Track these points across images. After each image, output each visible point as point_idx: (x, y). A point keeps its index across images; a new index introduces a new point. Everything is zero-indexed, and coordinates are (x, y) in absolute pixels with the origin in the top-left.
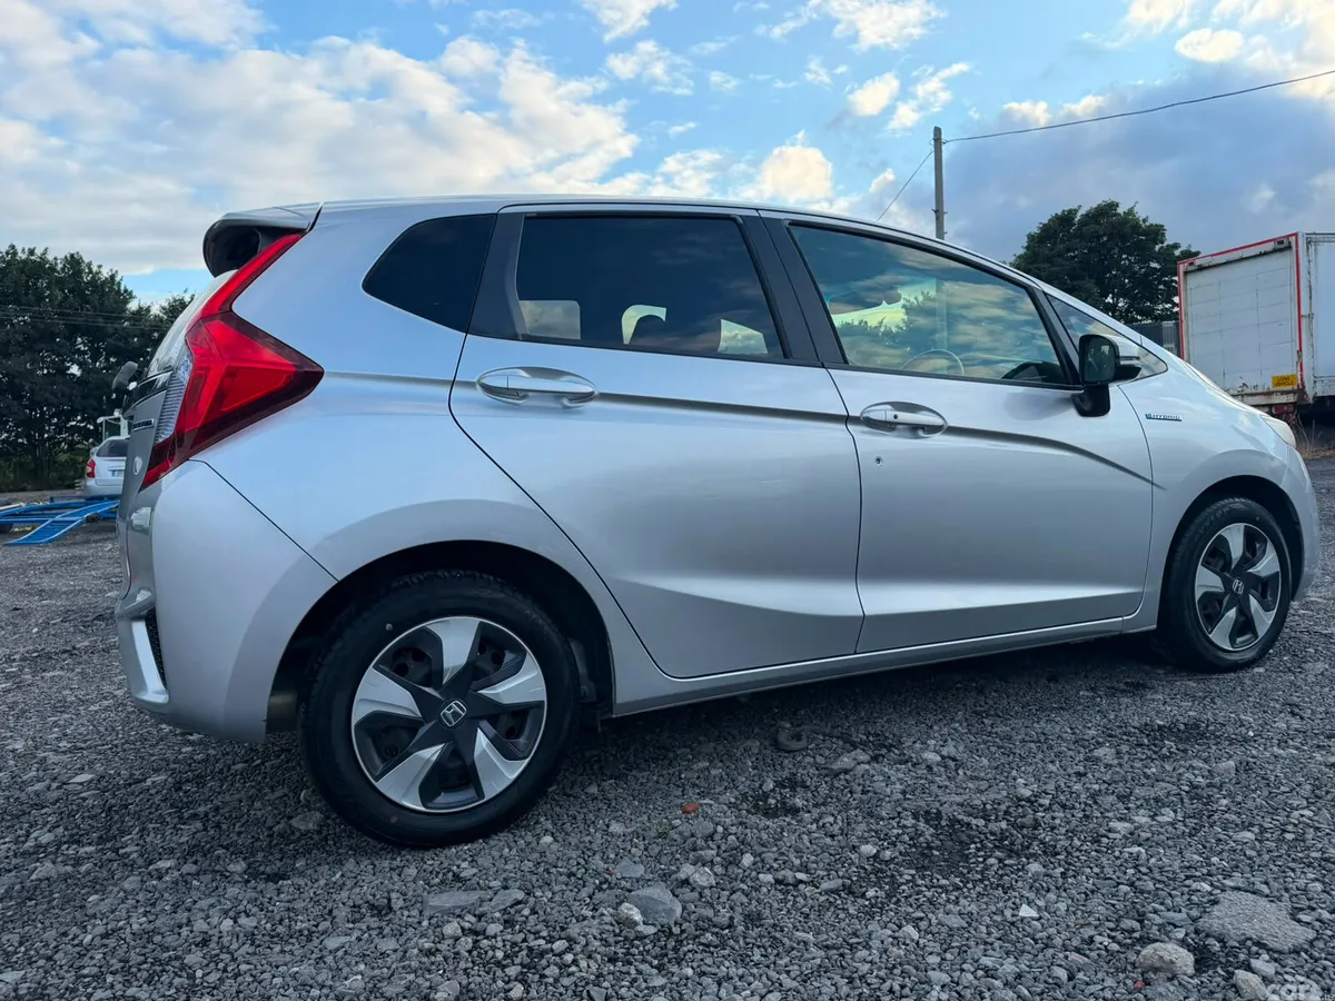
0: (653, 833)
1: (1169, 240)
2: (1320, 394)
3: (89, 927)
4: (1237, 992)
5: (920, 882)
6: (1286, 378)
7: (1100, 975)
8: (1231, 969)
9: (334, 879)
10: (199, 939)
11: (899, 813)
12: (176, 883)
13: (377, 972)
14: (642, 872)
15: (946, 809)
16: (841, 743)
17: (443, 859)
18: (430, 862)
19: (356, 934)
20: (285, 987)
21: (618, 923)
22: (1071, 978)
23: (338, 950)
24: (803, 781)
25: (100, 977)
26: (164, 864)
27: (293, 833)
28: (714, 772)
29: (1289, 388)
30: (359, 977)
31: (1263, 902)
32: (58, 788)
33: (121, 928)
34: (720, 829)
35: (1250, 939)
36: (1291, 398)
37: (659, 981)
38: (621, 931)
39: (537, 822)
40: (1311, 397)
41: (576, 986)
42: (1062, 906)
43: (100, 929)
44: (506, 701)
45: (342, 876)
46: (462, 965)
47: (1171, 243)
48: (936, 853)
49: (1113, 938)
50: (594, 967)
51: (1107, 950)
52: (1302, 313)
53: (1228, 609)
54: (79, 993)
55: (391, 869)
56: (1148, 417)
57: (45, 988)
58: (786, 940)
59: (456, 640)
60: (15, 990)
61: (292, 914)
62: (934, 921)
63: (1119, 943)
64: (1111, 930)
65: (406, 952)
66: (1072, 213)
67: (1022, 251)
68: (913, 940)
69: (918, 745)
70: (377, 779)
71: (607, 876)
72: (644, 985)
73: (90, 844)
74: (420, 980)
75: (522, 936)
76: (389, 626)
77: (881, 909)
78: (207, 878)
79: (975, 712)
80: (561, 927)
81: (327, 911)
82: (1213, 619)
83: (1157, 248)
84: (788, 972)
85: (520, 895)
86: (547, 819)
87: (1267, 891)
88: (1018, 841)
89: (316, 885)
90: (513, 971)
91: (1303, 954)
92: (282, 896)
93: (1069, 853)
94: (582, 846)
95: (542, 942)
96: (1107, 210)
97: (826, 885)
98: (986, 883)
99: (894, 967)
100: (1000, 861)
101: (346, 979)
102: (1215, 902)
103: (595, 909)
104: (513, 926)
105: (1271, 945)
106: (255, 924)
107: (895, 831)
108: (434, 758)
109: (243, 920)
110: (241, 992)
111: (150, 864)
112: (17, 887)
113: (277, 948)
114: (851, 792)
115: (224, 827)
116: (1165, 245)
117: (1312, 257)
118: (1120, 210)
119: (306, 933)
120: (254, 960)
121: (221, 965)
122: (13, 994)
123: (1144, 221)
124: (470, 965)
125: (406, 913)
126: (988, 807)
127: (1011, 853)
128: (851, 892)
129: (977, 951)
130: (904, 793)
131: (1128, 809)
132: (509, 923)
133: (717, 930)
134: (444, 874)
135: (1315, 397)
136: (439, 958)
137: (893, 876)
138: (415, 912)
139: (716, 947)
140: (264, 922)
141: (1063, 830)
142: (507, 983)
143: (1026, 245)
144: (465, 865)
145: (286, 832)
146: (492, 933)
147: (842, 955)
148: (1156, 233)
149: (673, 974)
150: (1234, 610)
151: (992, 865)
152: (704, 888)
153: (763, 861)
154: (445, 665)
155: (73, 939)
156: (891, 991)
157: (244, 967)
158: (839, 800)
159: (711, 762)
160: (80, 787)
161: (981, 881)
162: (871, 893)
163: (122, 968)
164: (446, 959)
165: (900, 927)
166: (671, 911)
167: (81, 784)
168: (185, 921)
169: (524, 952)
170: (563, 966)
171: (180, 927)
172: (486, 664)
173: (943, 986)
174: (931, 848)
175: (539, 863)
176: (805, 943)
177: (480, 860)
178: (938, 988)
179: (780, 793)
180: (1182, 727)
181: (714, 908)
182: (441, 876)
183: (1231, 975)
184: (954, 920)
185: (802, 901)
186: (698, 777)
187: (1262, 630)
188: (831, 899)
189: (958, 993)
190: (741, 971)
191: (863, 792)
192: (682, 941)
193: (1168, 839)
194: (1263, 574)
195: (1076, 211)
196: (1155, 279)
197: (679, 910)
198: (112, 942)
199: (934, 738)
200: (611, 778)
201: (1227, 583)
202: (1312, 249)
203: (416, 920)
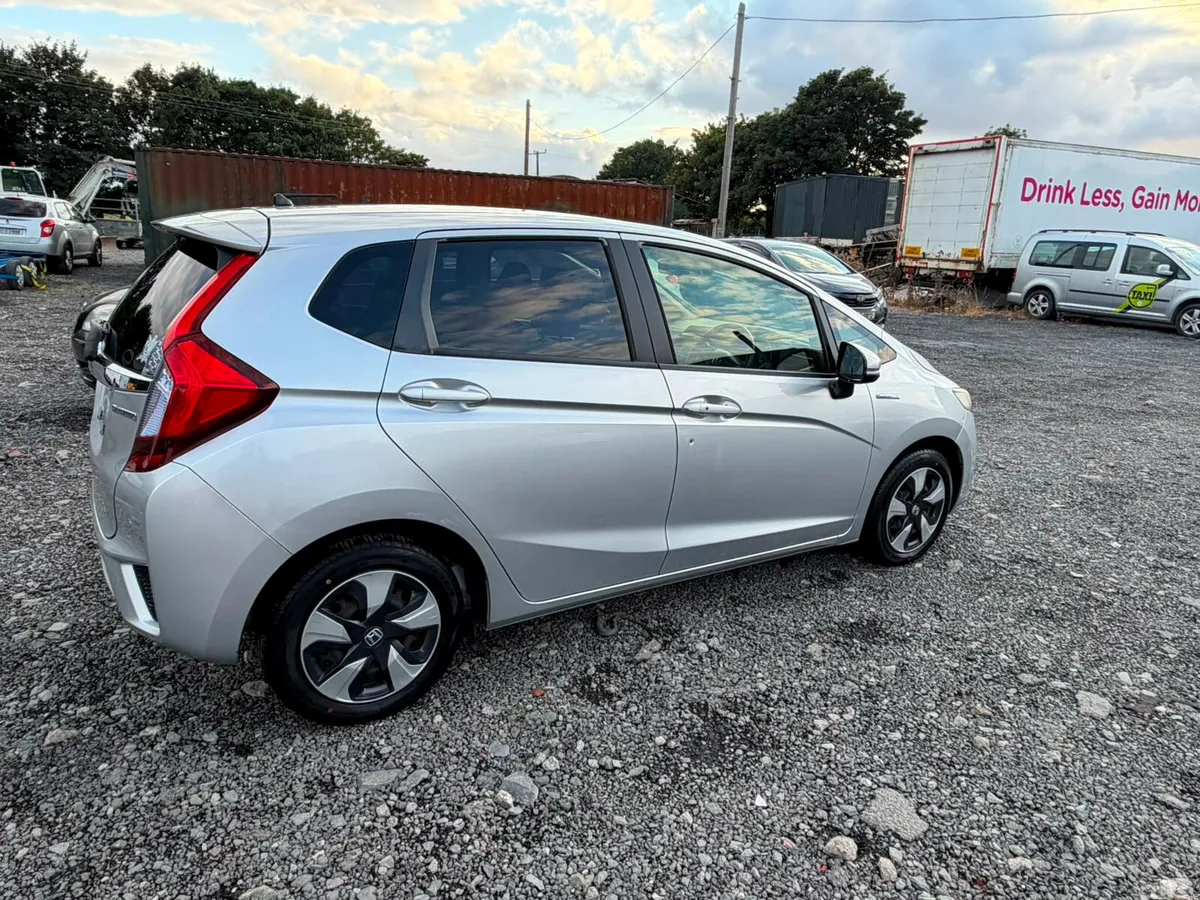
0: (513, 717)
1: (907, 108)
2: (992, 266)
3: (109, 799)
4: (879, 875)
5: (694, 771)
6: (971, 251)
7: (802, 858)
8: (877, 854)
9: (288, 754)
10: (197, 812)
11: (681, 704)
12: (165, 752)
13: (334, 847)
14: (507, 753)
15: (712, 701)
16: (641, 629)
17: (365, 735)
18: (356, 738)
19: (314, 810)
20: (271, 861)
21: (497, 804)
22: (784, 860)
23: (302, 825)
24: (615, 667)
25: (128, 850)
26: (152, 731)
27: (246, 701)
28: (552, 653)
29: (972, 259)
30: (322, 852)
31: (901, 797)
32: (40, 637)
33: (134, 800)
34: (561, 717)
35: (890, 830)
36: (972, 267)
37: (528, 859)
38: (499, 811)
39: (429, 700)
40: (986, 268)
41: (474, 862)
42: (781, 796)
43: (118, 802)
44: (412, 626)
45: (294, 750)
46: (394, 842)
47: (908, 110)
48: (704, 743)
49: (810, 825)
50: (484, 845)
51: (807, 837)
52: (993, 201)
53: (907, 525)
54: (117, 866)
55: (329, 744)
56: (878, 397)
57: (90, 860)
58: (609, 823)
59: (377, 587)
60: (67, 862)
61: (263, 790)
62: (703, 809)
63: (814, 831)
64: (810, 818)
65: (352, 828)
66: (836, 73)
67: (793, 101)
68: (689, 824)
69: (693, 634)
70: (319, 684)
71: (484, 756)
72: (518, 862)
73: (84, 704)
74: (366, 855)
75: (431, 814)
76: (328, 582)
77: (669, 794)
78: (189, 748)
79: (731, 598)
80: (458, 807)
81: (288, 787)
82: (895, 532)
83: (897, 112)
84: (611, 853)
85: (425, 774)
86: (436, 697)
87: (904, 788)
88: (756, 735)
89: (276, 761)
90: (429, 846)
91: (919, 842)
92: (252, 770)
93: (788, 747)
94: (464, 727)
95: (445, 820)
96: (863, 75)
97: (634, 771)
98: (735, 772)
99: (678, 850)
100: (745, 751)
101: (313, 853)
102: (873, 797)
103: (479, 789)
104: (424, 805)
105: (902, 835)
106: (236, 799)
107: (677, 721)
108: (360, 668)
109: (227, 795)
110: (240, 865)
111: (140, 730)
112: (37, 752)
113: (258, 823)
114: (648, 680)
115: (191, 690)
116: (903, 110)
117: (1008, 158)
118: (874, 76)
119: (276, 808)
120: (243, 834)
121: (219, 840)
122: (66, 867)
123: (891, 87)
124: (399, 840)
125: (346, 790)
126: (739, 700)
127: (752, 746)
128: (649, 778)
129: (728, 836)
130: (684, 683)
131: (826, 705)
132: (421, 801)
133: (563, 812)
134: (369, 751)
135: (989, 268)
136: (377, 834)
137: (676, 764)
138: (353, 790)
139: (563, 828)
140: (243, 797)
141: (785, 725)
142: (426, 857)
143: (797, 95)
144: (382, 742)
145: (240, 699)
146: (410, 812)
147: (645, 838)
148: (898, 100)
149: (537, 853)
150: (911, 525)
151: (739, 756)
152: (552, 771)
153: (590, 746)
154: (369, 606)
155: (98, 810)
156: (676, 870)
157: (237, 842)
158: (640, 688)
159: (549, 642)
160: (58, 636)
161: (732, 769)
162: (662, 781)
163: (145, 841)
164: (381, 835)
165: (681, 812)
166: (531, 795)
167: (59, 632)
168: (182, 795)
169: (435, 829)
170: (464, 845)
171: (180, 800)
172: (397, 602)
173: (708, 866)
174: (700, 738)
175: (435, 742)
176: (622, 826)
177: (393, 738)
178: (704, 868)
179: (600, 677)
180: (865, 623)
181: (560, 791)
182: (366, 752)
183: (877, 859)
184: (715, 808)
185: (618, 786)
186: (541, 658)
187: (925, 538)
188: (637, 785)
189: (717, 873)
190: (581, 851)
191: (657, 682)
192: (540, 822)
193: (849, 735)
194: (933, 502)
195: (840, 72)
196: (891, 139)
197: (536, 793)
198: (130, 814)
199: (704, 627)
200: (478, 656)
201: (909, 509)
202: (1010, 150)
203: (355, 797)
